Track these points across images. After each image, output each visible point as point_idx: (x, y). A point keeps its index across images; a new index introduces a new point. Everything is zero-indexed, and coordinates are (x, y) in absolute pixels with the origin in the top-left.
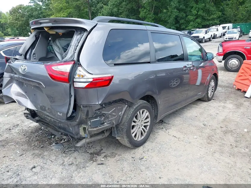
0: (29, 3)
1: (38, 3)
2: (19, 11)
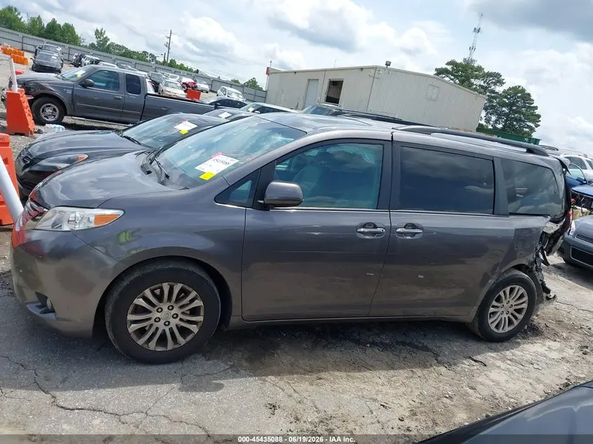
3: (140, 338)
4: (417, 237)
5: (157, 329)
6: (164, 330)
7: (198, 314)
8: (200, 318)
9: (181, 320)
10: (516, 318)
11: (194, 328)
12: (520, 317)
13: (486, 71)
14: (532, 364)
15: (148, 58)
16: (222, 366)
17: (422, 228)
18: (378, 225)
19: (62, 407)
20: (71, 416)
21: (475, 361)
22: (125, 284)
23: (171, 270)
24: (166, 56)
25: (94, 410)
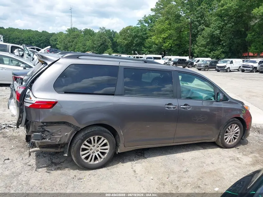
0: (137, 24)
1: (145, 24)
2: (128, 31)
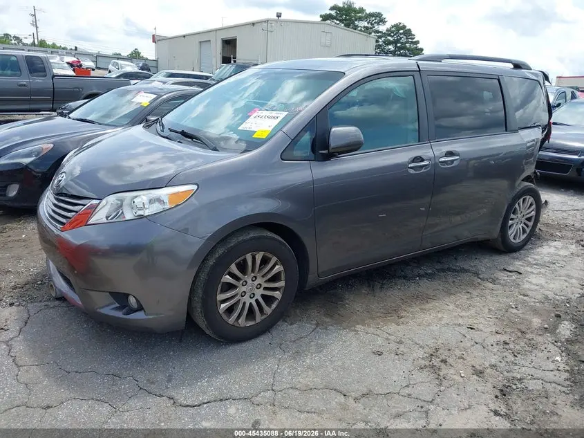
3: (229, 317)
4: (455, 163)
5: (244, 303)
6: (251, 303)
7: (279, 280)
8: (282, 284)
9: (265, 289)
10: (527, 226)
11: (278, 295)
12: (531, 224)
13: (368, 12)
14: (554, 264)
15: (13, 42)
16: (309, 327)
17: (458, 155)
18: (424, 158)
19: (188, 406)
20: (203, 412)
21: (510, 272)
22: (211, 263)
23: (251, 239)
24: (35, 36)
25: (221, 400)
